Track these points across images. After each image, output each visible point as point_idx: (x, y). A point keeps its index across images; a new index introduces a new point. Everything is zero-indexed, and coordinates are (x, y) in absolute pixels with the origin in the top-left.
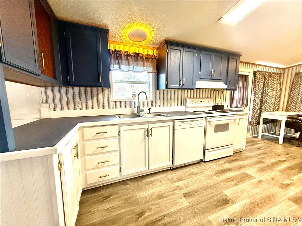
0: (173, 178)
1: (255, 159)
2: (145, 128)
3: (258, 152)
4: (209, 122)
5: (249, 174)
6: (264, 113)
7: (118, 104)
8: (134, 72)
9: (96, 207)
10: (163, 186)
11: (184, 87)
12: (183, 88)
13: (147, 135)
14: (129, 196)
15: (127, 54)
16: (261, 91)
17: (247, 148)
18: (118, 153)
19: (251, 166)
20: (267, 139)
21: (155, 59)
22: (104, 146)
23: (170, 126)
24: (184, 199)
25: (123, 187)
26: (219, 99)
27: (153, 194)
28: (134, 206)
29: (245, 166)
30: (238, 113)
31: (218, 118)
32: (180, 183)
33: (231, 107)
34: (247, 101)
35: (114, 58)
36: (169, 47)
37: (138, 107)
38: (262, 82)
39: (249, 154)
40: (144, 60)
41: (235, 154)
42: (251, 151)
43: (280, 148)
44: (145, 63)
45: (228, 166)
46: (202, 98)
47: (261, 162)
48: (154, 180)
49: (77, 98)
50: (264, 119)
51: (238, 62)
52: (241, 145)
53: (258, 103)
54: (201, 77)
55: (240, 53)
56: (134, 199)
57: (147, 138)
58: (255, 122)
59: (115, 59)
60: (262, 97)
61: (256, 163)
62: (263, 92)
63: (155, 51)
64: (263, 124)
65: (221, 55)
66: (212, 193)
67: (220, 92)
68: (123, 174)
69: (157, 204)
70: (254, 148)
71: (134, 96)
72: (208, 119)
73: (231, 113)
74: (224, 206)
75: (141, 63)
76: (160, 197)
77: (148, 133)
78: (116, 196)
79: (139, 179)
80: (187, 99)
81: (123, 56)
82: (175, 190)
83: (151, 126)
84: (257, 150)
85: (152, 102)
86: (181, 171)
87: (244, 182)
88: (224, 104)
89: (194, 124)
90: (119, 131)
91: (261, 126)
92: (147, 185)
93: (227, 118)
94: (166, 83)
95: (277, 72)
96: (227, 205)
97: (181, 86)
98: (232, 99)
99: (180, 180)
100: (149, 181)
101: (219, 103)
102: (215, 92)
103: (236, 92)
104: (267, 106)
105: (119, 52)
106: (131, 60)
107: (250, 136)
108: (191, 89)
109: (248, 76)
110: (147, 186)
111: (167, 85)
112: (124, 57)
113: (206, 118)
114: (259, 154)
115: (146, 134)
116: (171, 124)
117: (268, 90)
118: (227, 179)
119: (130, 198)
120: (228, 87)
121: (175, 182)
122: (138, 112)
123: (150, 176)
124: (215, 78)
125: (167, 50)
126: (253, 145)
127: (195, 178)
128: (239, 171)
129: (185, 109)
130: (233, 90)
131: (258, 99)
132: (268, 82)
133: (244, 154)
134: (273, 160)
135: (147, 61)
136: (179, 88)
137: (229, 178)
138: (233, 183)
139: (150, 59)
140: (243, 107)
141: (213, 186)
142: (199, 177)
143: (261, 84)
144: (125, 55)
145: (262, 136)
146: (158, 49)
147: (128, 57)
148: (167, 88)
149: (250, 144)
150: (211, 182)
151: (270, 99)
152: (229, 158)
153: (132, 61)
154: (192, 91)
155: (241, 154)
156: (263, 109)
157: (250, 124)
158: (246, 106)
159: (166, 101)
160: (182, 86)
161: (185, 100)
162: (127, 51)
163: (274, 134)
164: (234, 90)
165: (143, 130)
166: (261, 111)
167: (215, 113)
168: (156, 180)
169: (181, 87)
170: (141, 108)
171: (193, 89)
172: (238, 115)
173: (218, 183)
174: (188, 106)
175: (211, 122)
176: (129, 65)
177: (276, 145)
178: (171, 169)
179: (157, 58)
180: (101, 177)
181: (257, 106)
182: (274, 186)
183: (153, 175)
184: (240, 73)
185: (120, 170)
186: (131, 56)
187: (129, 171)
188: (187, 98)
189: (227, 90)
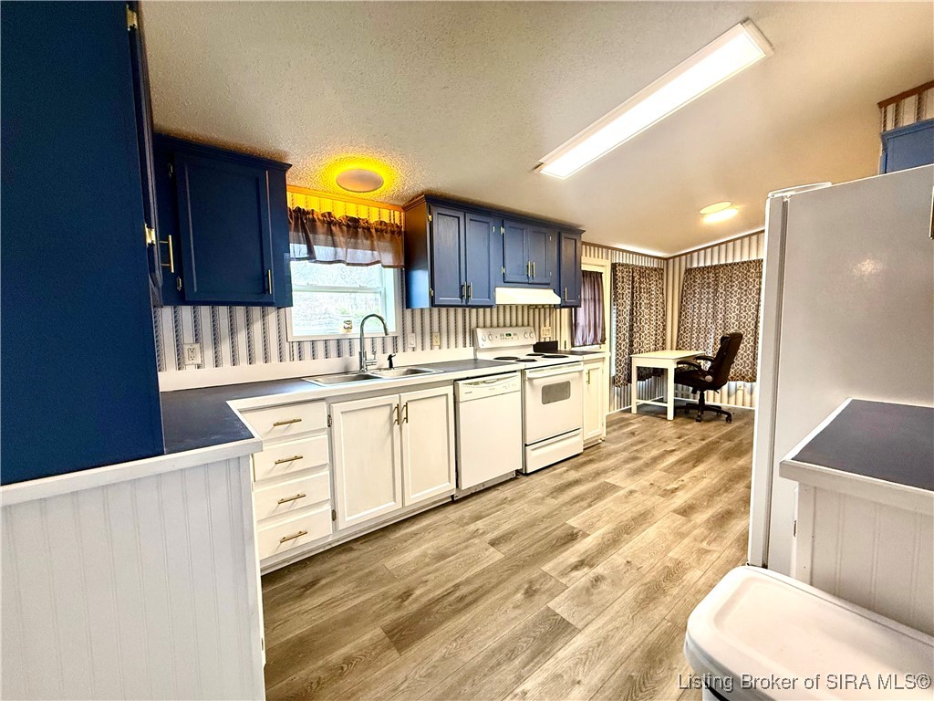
0: (462, 518)
1: (626, 454)
2: (391, 405)
3: (630, 441)
4: (530, 379)
5: (613, 482)
6: (638, 355)
7: (307, 348)
8: (348, 264)
9: (288, 609)
10: (443, 536)
11: (472, 301)
12: (469, 303)
13: (397, 420)
14: (366, 571)
15: (329, 221)
16: (628, 307)
17: (609, 436)
18: (328, 473)
19: (616, 468)
20: (647, 413)
21: (400, 232)
22: (293, 457)
23: (447, 395)
24: (492, 549)
25: (344, 557)
26: (548, 327)
27: (424, 555)
28: (384, 585)
29: (605, 471)
30: (586, 357)
31: (547, 372)
32: (480, 524)
33: (573, 345)
34: (604, 329)
35: (296, 229)
36: (435, 211)
37: (362, 354)
38: (629, 289)
39: (613, 447)
40: (372, 236)
41: (587, 451)
42: (618, 440)
43: (668, 428)
44: (375, 243)
45: (573, 475)
46: (511, 326)
47: (635, 459)
48: (417, 530)
49: (188, 336)
50: (638, 368)
51: (579, 244)
52: (596, 429)
53: (624, 334)
54: (507, 280)
55: (581, 226)
56: (380, 573)
57: (396, 427)
58: (623, 376)
59: (298, 231)
60: (631, 320)
61: (626, 461)
62: (632, 310)
63: (397, 213)
64: (639, 380)
65: (544, 230)
66: (546, 528)
67: (548, 310)
68: (341, 527)
69: (436, 570)
70: (623, 433)
71: (347, 326)
72: (529, 374)
73: (572, 358)
74: (568, 545)
75: (365, 241)
76: (441, 556)
77: (399, 416)
78: (334, 577)
79: (381, 533)
80: (478, 330)
81: (318, 223)
82: (470, 539)
83: (406, 397)
84: (628, 437)
85: (395, 338)
86: (478, 501)
87: (604, 498)
88: (558, 339)
89: (499, 387)
90: (329, 416)
91: (636, 385)
92: (406, 541)
93: (565, 369)
94: (430, 293)
95: (655, 266)
96: (575, 542)
97: (464, 300)
98: (573, 326)
99: (478, 518)
100: (407, 534)
101: (547, 336)
102: (537, 310)
103: (581, 311)
104: (643, 339)
105: (308, 213)
106: (340, 234)
107: (616, 411)
108: (484, 307)
109: (601, 273)
110: (405, 544)
111: (432, 299)
112: (321, 228)
113: (523, 372)
114: (632, 445)
115: (395, 417)
116: (449, 390)
117: (640, 304)
118: (573, 499)
119: (371, 573)
120: (563, 300)
121: (467, 524)
122: (361, 367)
123: (407, 524)
124: (535, 281)
125: (430, 217)
126: (621, 427)
127: (510, 509)
128: (595, 481)
129: (475, 355)
130: (574, 307)
131: (625, 324)
132: (640, 288)
133: (605, 447)
134: (655, 453)
135: (379, 239)
136: (460, 304)
137: (577, 497)
138: (584, 503)
139: (386, 233)
140: (597, 344)
141: (549, 516)
142: (518, 505)
143: (628, 291)
144: (323, 222)
145: (639, 407)
146: (405, 209)
147: (333, 228)
148: (433, 304)
149: (615, 427)
150: (542, 510)
151: (646, 323)
152: (575, 459)
153: (343, 236)
154: (488, 310)
155: (599, 448)
156: (635, 346)
157: (613, 381)
158: (603, 341)
159: (430, 335)
160: (467, 301)
161: (473, 334)
162: (329, 213)
163: (661, 400)
164: (576, 307)
165: (387, 410)
166: (631, 352)
167: (541, 361)
168: (425, 529)
169: (464, 303)
170: (370, 356)
171: (491, 307)
172: (586, 362)
173: (555, 510)
174: (481, 347)
175: (535, 381)
176: (334, 245)
177: (663, 422)
178: (454, 501)
179: (403, 229)
180: (284, 540)
181: (624, 340)
182: (653, 495)
183: (413, 521)
184: (584, 268)
185: (334, 518)
186: (340, 224)
187: (356, 517)
188: (477, 327)
189: (561, 307)
